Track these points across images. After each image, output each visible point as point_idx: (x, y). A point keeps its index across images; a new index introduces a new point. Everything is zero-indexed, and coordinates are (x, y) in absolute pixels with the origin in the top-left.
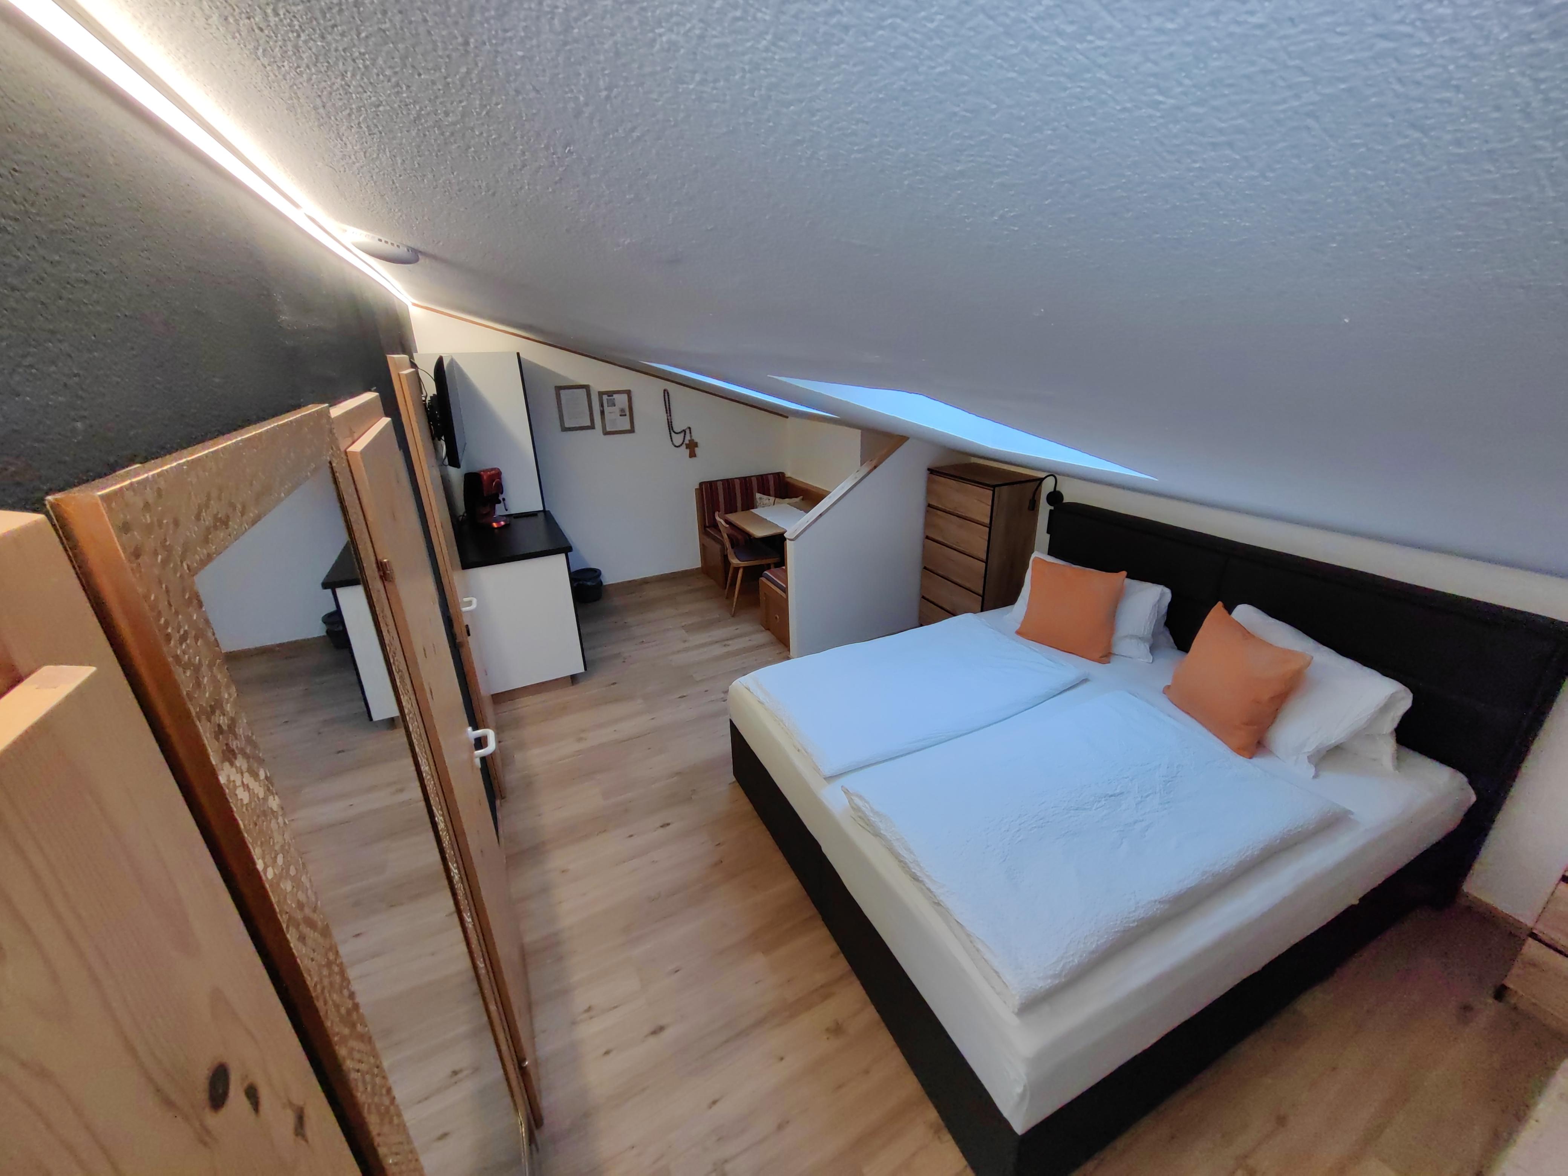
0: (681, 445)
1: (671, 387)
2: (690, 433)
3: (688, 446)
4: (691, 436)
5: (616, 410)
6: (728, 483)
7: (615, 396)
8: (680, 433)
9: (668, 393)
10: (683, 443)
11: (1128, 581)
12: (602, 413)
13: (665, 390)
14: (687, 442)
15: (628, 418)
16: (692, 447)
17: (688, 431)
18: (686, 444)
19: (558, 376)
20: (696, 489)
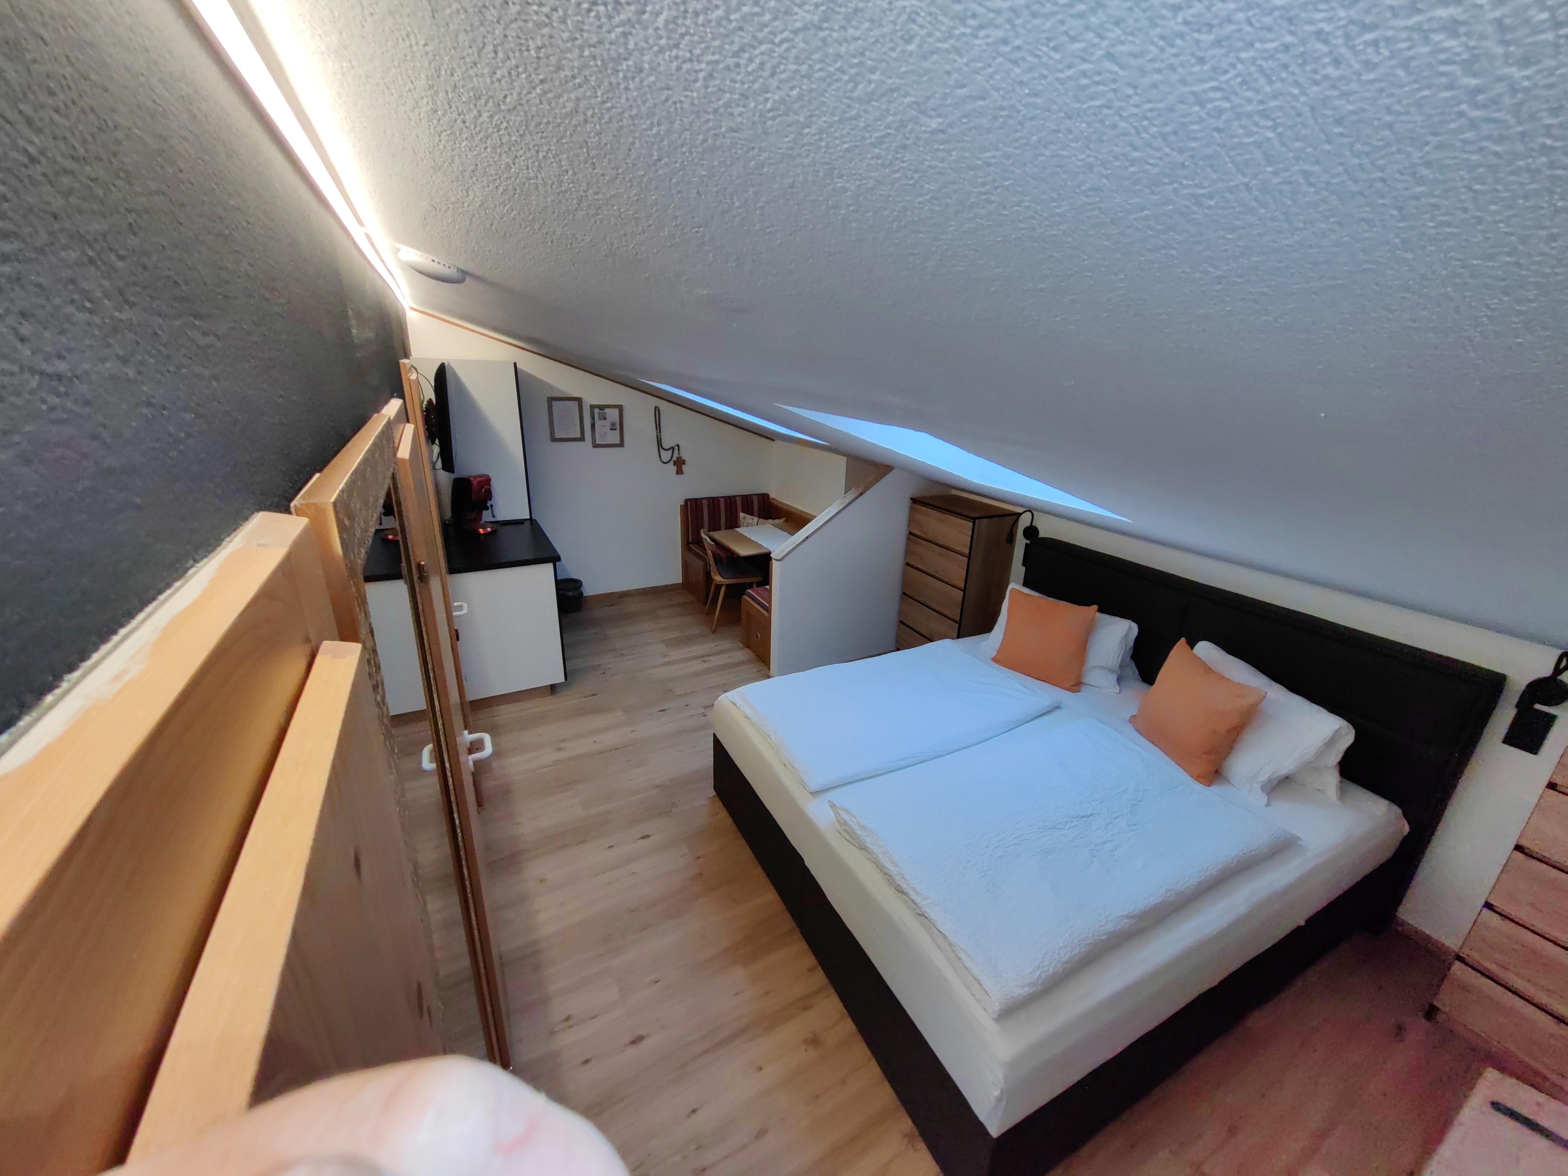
0: (669, 462)
1: (662, 404)
2: (679, 450)
3: (675, 463)
4: (679, 454)
5: (607, 423)
6: (713, 502)
7: (607, 410)
8: (668, 450)
9: (659, 410)
10: (670, 460)
11: (1099, 615)
12: (593, 426)
13: (656, 407)
14: (675, 458)
15: (618, 432)
16: (679, 464)
17: (676, 448)
18: (674, 461)
19: (550, 386)
20: (681, 506)
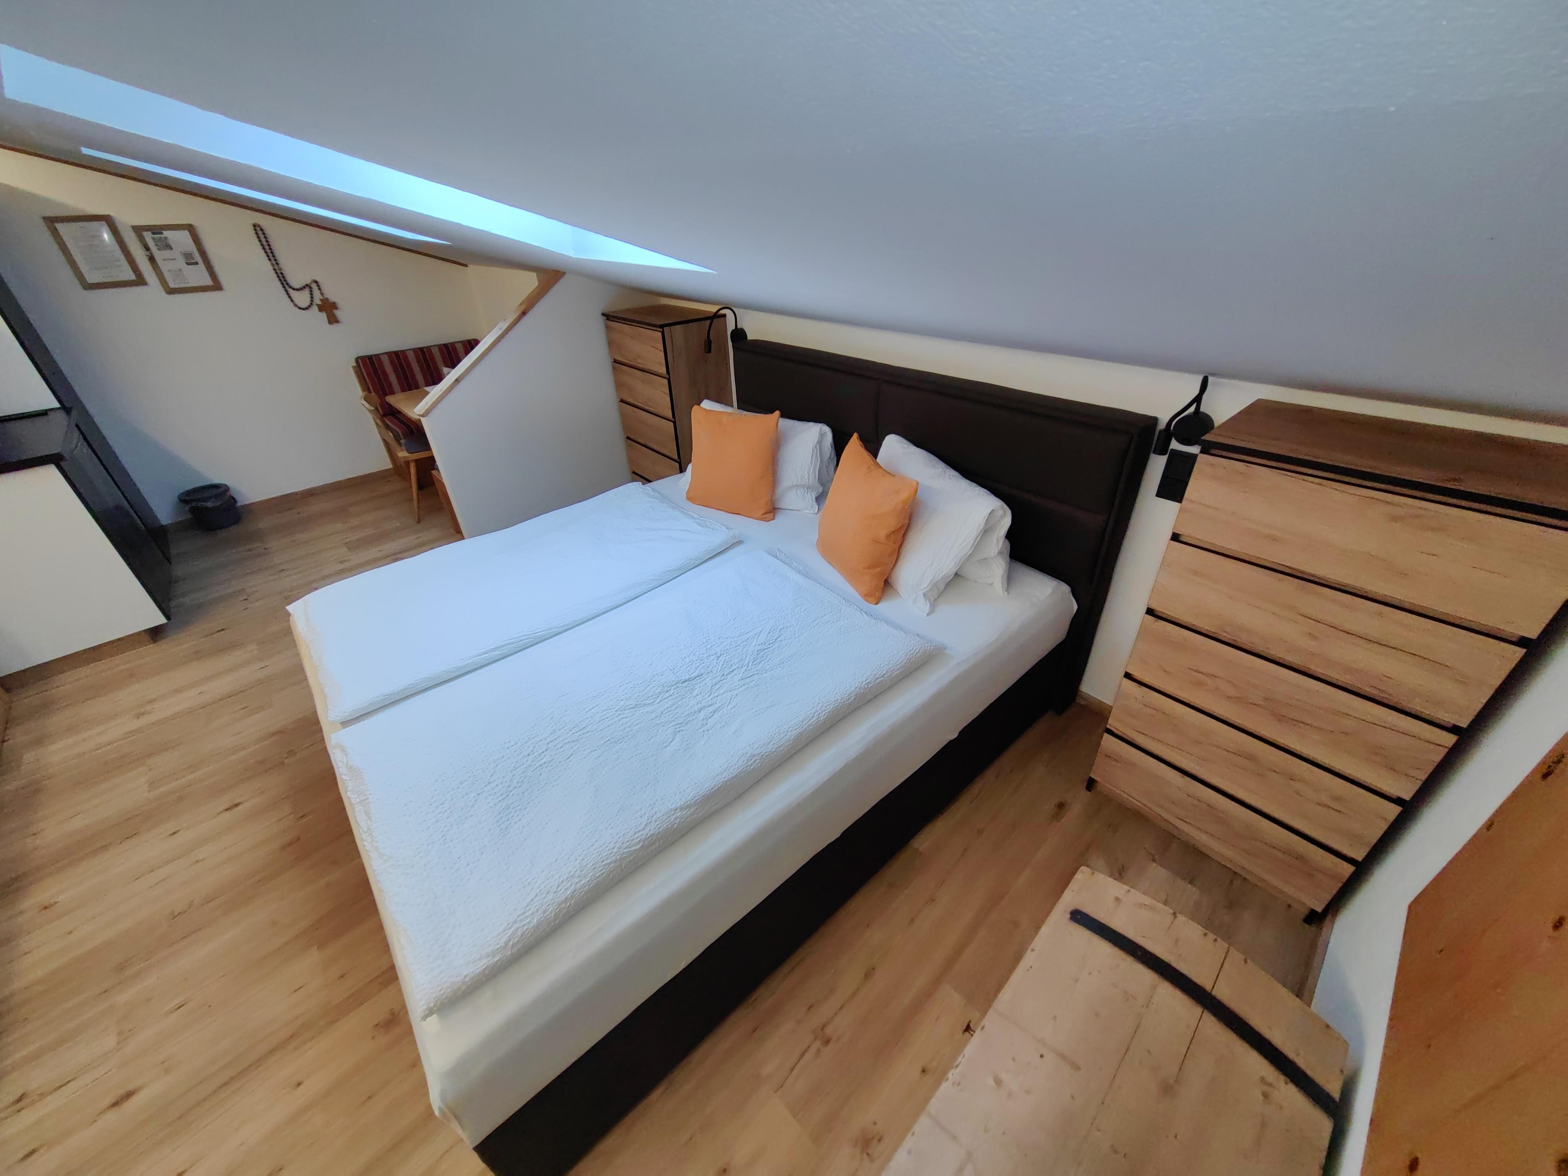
0: (310, 306)
1: (265, 221)
2: (319, 289)
3: (321, 308)
4: (322, 294)
5: (176, 253)
6: (397, 357)
7: (166, 233)
8: (301, 289)
9: (262, 230)
10: (311, 304)
12: (152, 259)
13: (254, 226)
14: (317, 301)
15: (202, 266)
16: (329, 308)
17: (314, 286)
18: (318, 306)
19: (46, 201)
20: (354, 367)
